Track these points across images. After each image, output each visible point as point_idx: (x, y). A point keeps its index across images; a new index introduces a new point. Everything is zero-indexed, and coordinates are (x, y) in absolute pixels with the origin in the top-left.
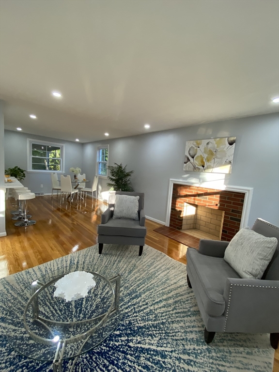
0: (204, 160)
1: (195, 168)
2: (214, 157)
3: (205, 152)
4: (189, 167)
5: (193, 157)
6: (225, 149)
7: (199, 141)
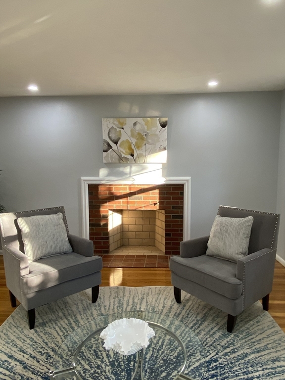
0: (133, 147)
1: (120, 158)
2: (145, 142)
3: (132, 135)
4: (112, 157)
5: (116, 143)
6: (157, 132)
7: (122, 120)
